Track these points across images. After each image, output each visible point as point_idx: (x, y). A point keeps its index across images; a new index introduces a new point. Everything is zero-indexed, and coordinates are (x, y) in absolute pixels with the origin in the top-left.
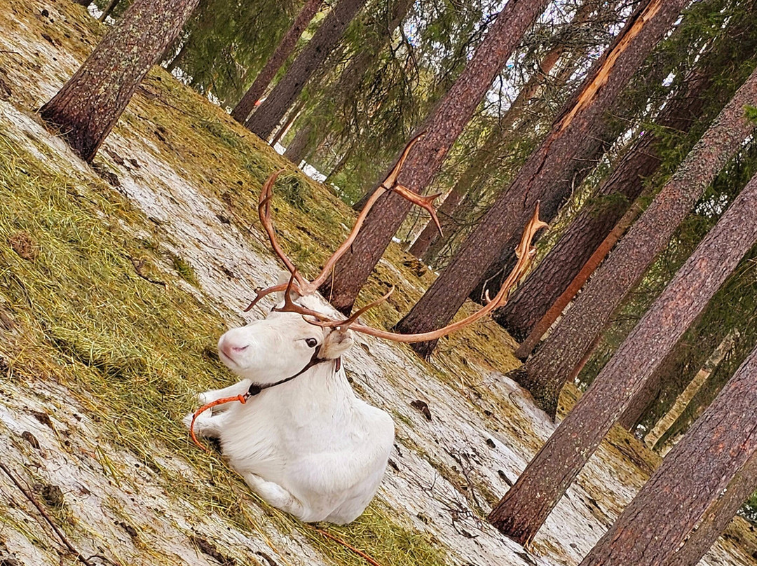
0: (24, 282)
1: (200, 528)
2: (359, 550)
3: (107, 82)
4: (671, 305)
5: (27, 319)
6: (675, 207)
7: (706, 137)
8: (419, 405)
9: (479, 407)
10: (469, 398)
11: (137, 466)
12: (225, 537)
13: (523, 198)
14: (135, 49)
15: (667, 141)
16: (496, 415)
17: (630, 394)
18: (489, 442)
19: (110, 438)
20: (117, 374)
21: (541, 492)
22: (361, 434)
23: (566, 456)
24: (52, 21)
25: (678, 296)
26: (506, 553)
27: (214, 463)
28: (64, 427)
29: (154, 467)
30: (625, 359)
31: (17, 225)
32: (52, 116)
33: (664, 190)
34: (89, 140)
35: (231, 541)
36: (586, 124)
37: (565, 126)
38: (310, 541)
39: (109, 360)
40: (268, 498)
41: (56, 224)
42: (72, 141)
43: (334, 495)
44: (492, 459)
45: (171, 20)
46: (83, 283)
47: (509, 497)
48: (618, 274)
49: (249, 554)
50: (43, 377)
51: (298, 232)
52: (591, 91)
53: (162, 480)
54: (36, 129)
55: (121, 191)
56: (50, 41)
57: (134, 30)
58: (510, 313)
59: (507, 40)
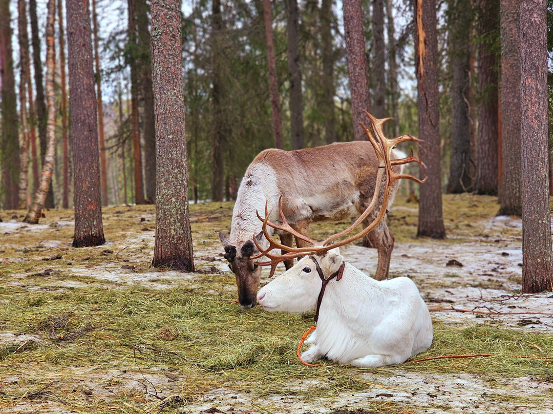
0: (178, 351)
1: (336, 406)
2: (441, 356)
3: (172, 226)
4: (529, 113)
5: (187, 368)
6: (514, 68)
7: (503, 23)
8: (452, 263)
9: (491, 242)
10: (482, 241)
11: (282, 399)
12: (353, 401)
13: (430, 123)
14: (174, 200)
15: (490, 41)
16: (503, 239)
17: (545, 173)
18: (504, 254)
19: (259, 395)
20: (251, 361)
21: (539, 257)
22: (396, 299)
23: (537, 230)
24: (148, 221)
25: (530, 106)
26: (542, 302)
27: (329, 368)
28: (228, 407)
29: (293, 393)
30: (528, 158)
31: (158, 327)
32: (160, 263)
33: (503, 65)
34: (185, 261)
35: (357, 401)
36: (432, 63)
37: (422, 72)
38: (408, 370)
39: (242, 358)
40: (370, 365)
41: (183, 313)
42: (176, 267)
43: (405, 338)
44: (510, 262)
45: (180, 172)
46: (212, 331)
47: (525, 272)
48: (513, 123)
49: (372, 400)
50: (207, 390)
51: (337, 226)
52: (422, 46)
53: (301, 397)
54: (155, 275)
55: (220, 273)
56: (147, 230)
57: (166, 191)
58: (482, 185)
59: (359, 54)
